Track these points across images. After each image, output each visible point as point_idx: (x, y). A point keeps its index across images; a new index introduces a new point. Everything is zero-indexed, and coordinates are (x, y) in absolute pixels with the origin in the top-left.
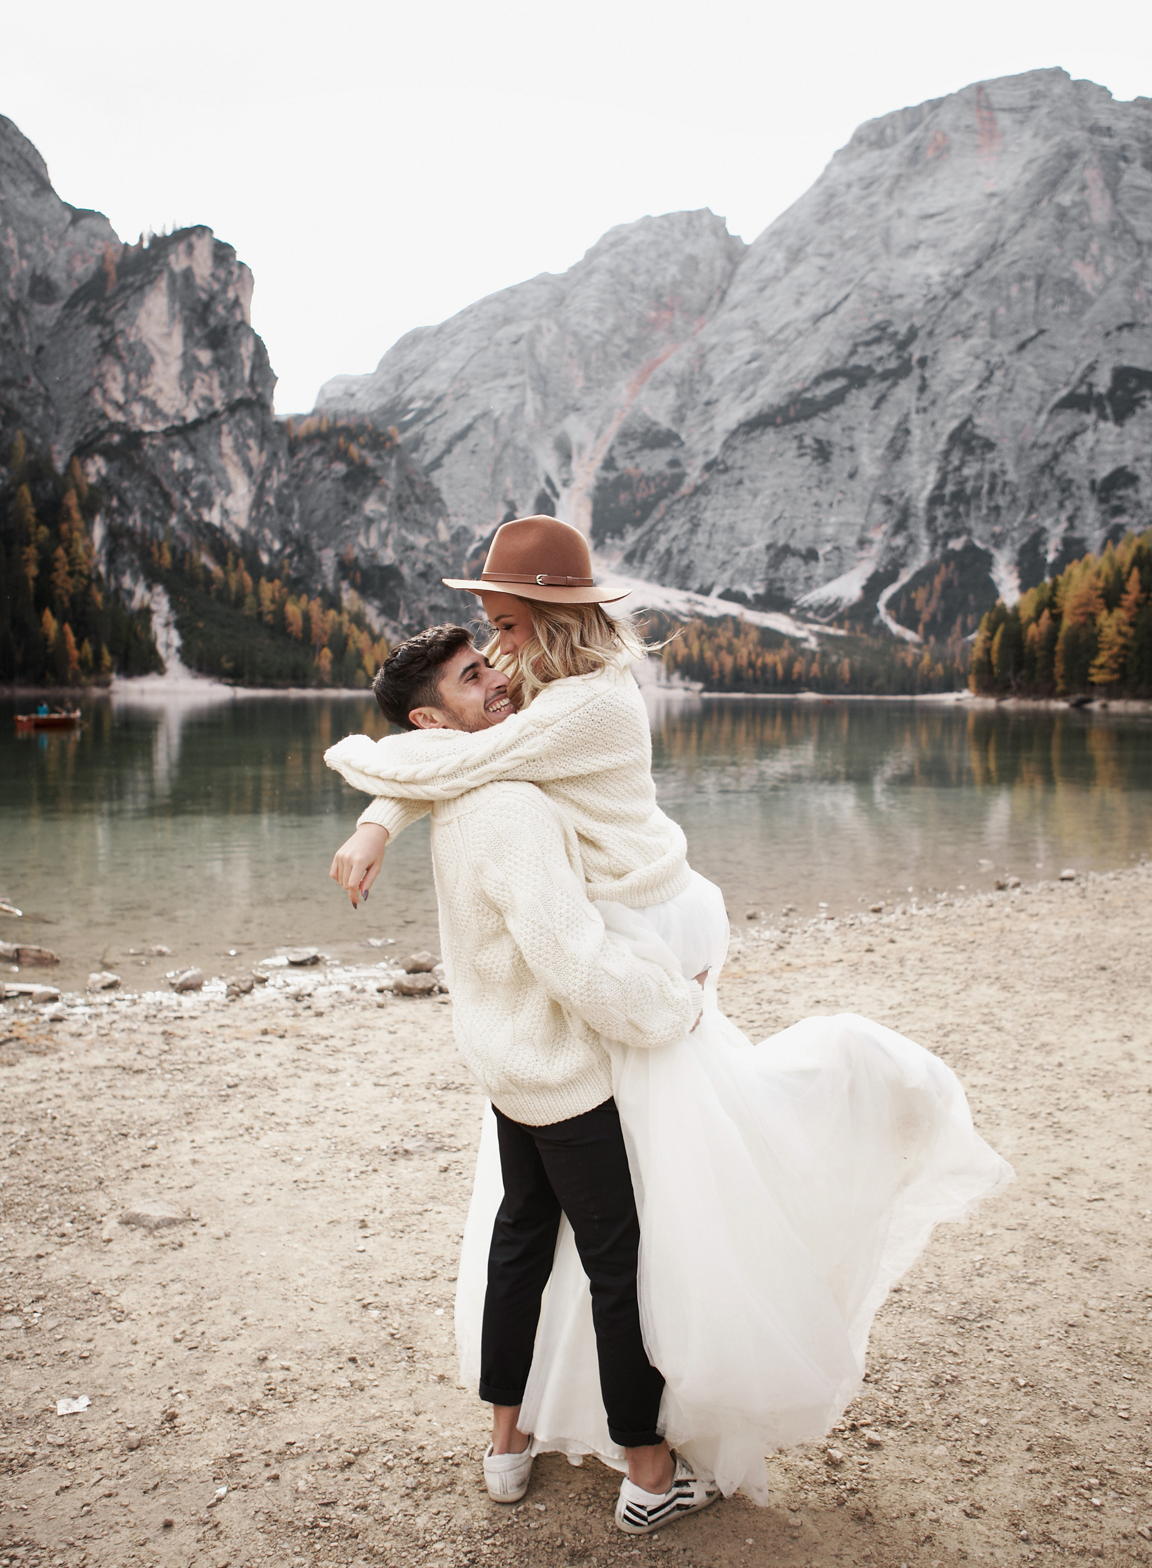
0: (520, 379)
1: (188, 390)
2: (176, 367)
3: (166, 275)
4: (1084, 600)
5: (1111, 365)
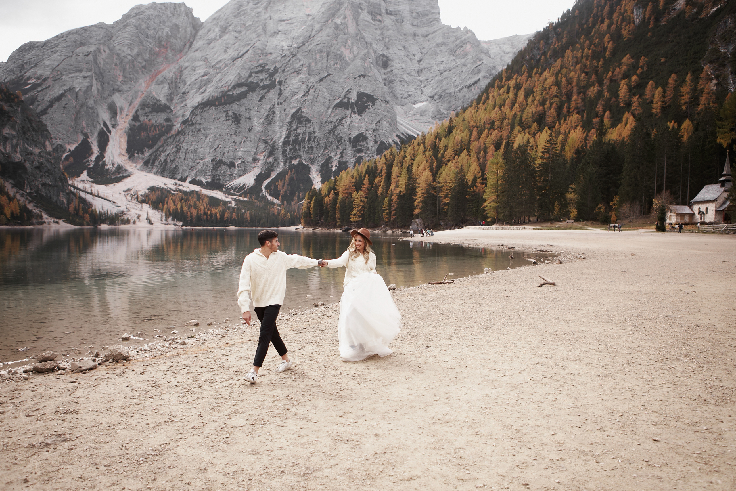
0: (89, 74)
4: (347, 187)
5: (357, 91)
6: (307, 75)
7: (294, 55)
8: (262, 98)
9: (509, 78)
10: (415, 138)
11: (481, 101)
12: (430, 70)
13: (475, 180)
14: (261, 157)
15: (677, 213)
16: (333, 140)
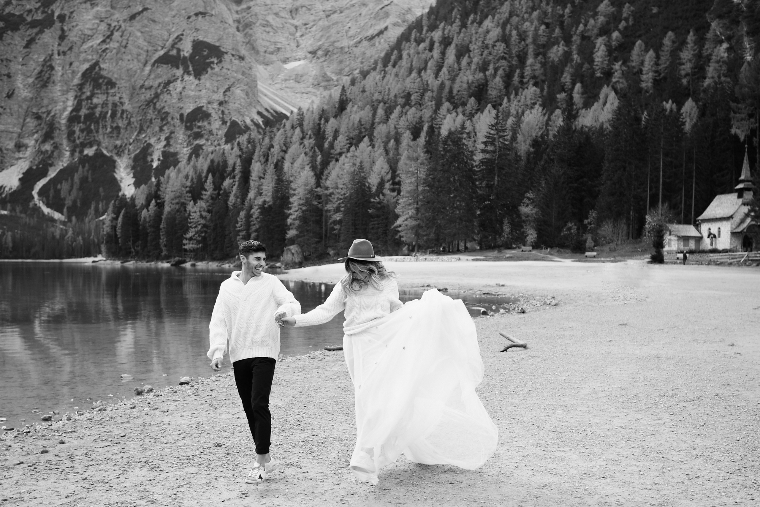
4: (178, 194)
5: (192, 39)
6: (109, 8)
8: (31, 42)
9: (433, 28)
10: (287, 118)
11: (389, 61)
12: (309, 10)
13: (381, 184)
14: (31, 142)
15: (678, 237)
16: (154, 117)
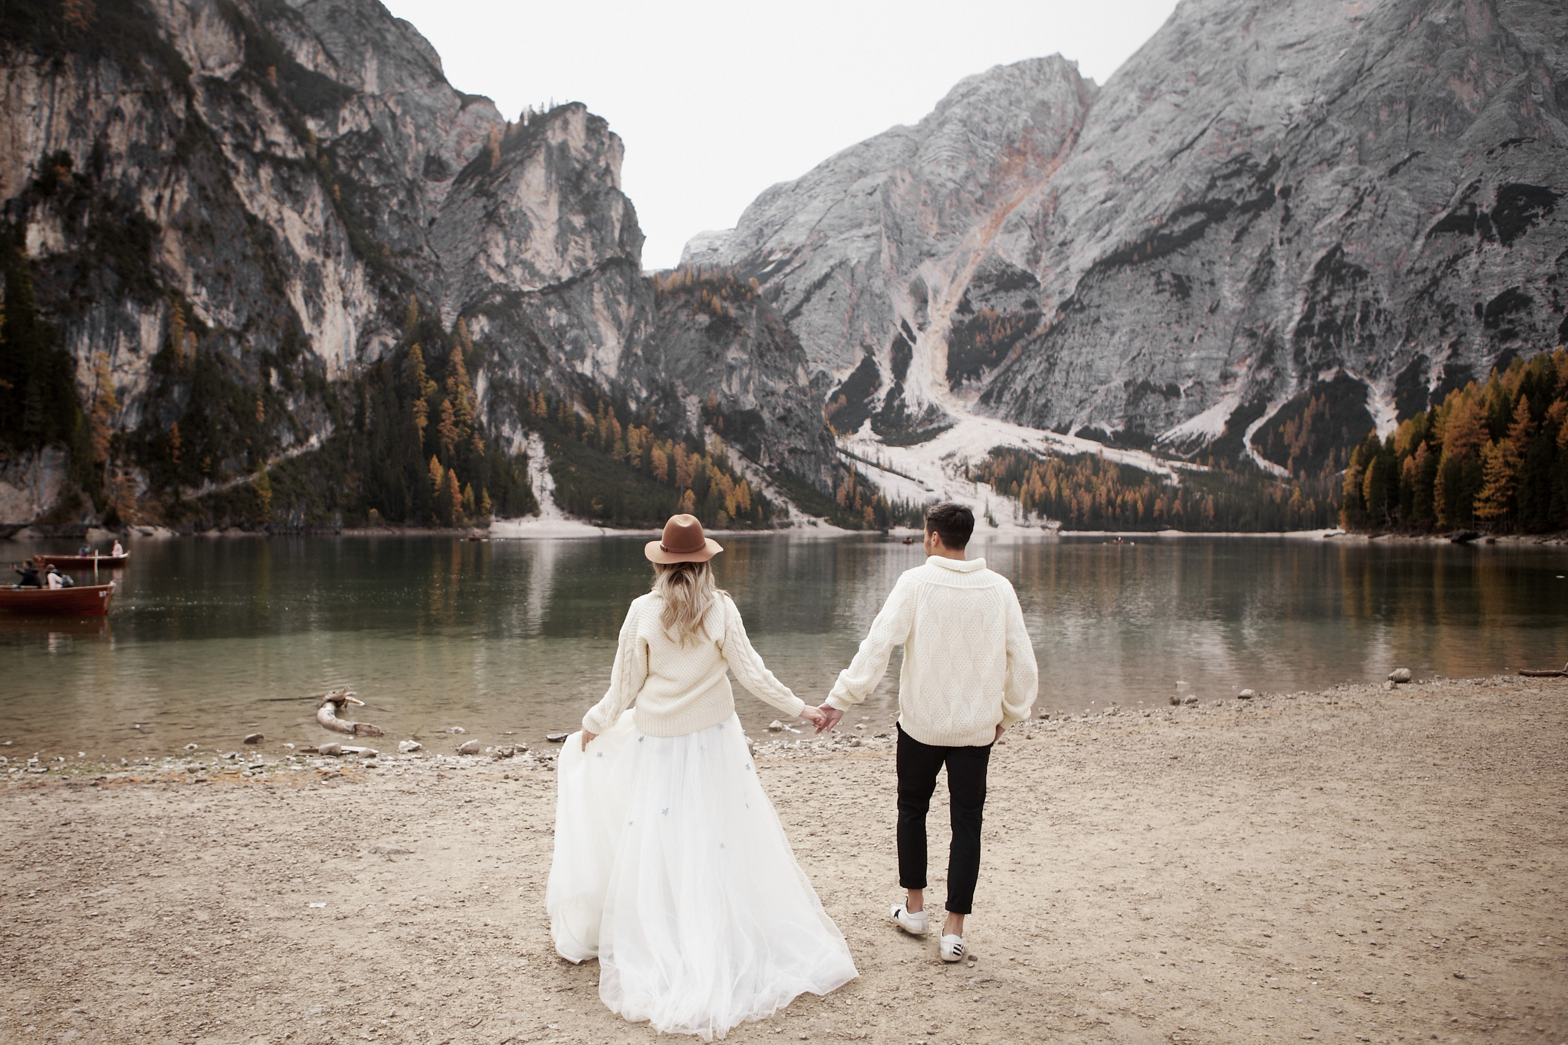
0: (876, 228)
1: (563, 252)
2: (552, 232)
3: (543, 150)
4: (1465, 431)
5: (1496, 184)
6: (1355, 165)
7: (1320, 122)
8: (1242, 232)
16: (1430, 314)
